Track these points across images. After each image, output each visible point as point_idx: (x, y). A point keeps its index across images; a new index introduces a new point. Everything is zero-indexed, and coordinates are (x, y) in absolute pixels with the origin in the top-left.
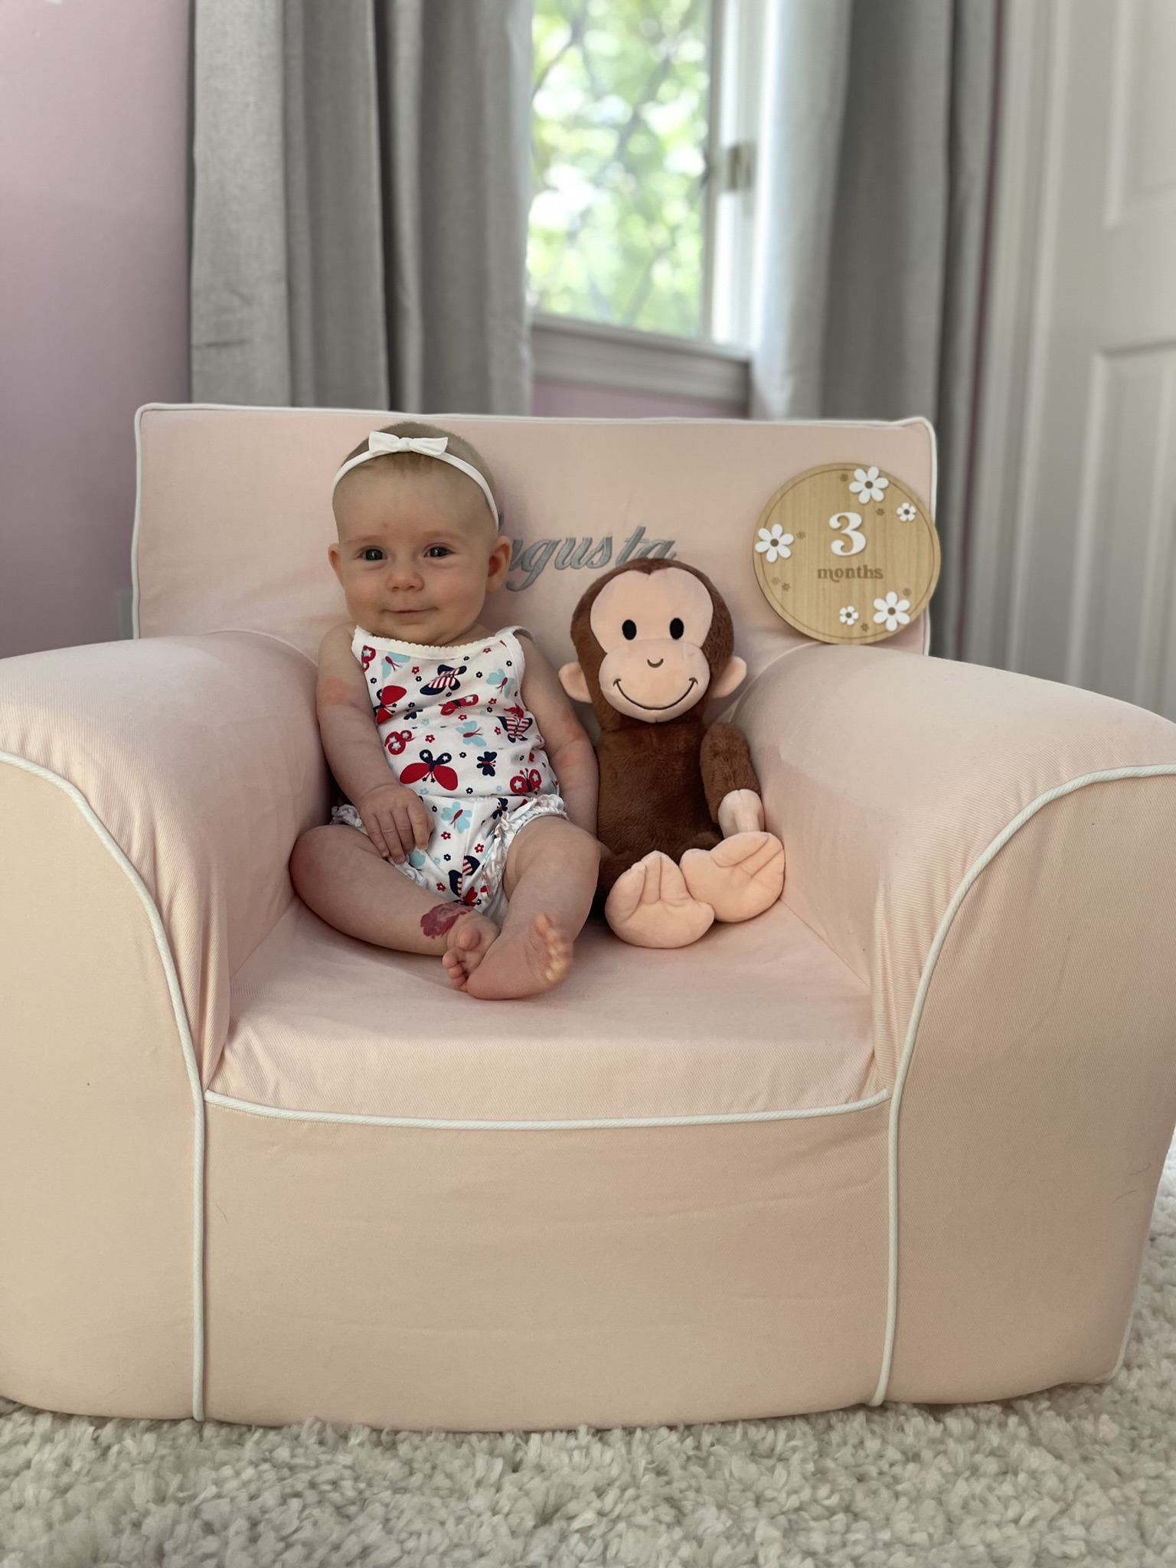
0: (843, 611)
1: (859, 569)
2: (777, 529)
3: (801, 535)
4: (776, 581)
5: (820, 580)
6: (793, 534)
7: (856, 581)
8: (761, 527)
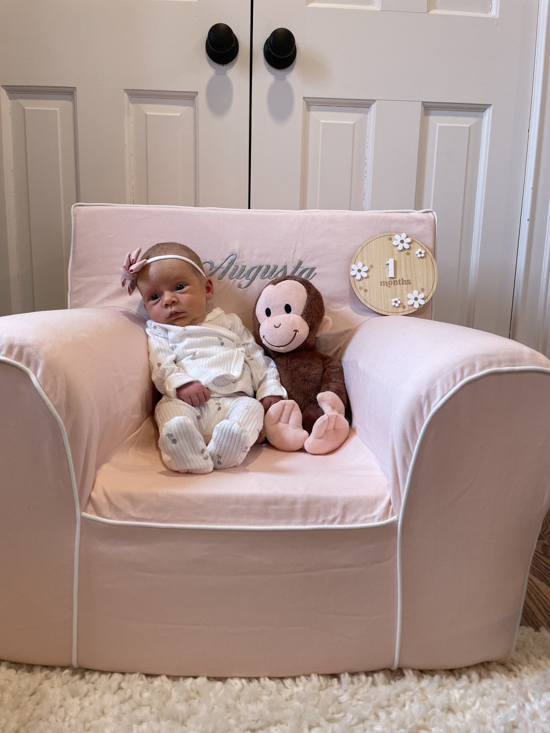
1: (399, 280)
2: (360, 265)
3: (371, 267)
4: (361, 288)
5: (382, 287)
6: (367, 266)
7: (398, 286)
8: (352, 264)
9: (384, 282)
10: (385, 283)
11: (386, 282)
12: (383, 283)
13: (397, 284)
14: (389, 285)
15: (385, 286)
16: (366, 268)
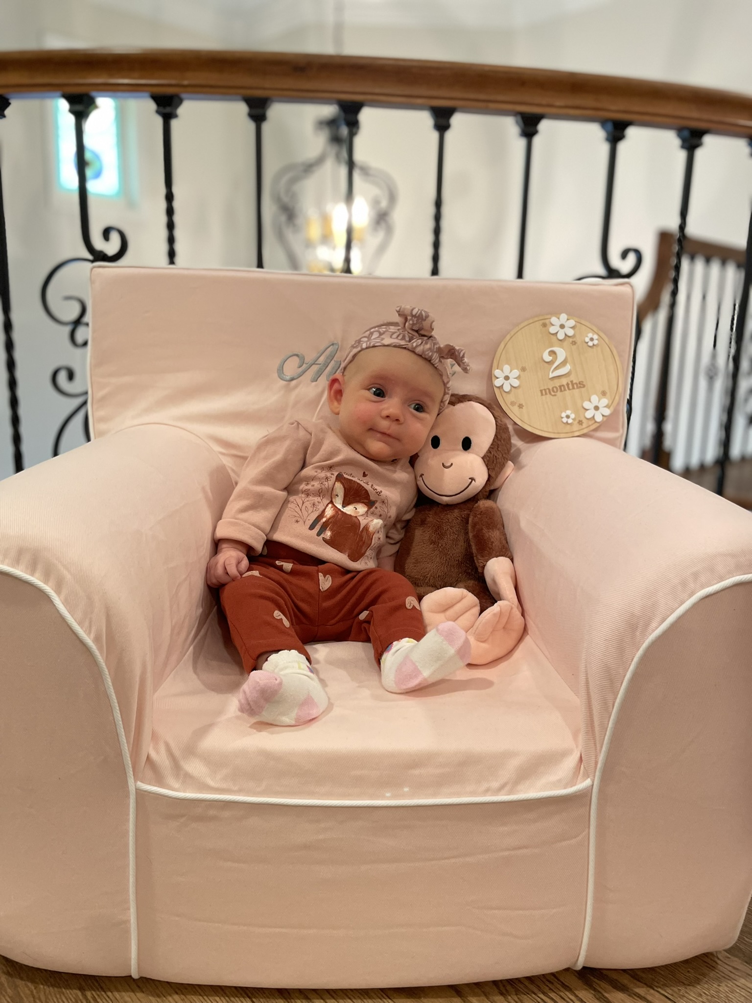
0: (564, 415)
1: (568, 384)
2: (507, 368)
3: (523, 369)
4: (513, 404)
5: (544, 397)
6: (517, 369)
7: (567, 393)
8: (495, 370)
9: (545, 390)
11: (549, 389)
13: (565, 390)
14: (553, 393)
15: (548, 395)
16: (516, 373)
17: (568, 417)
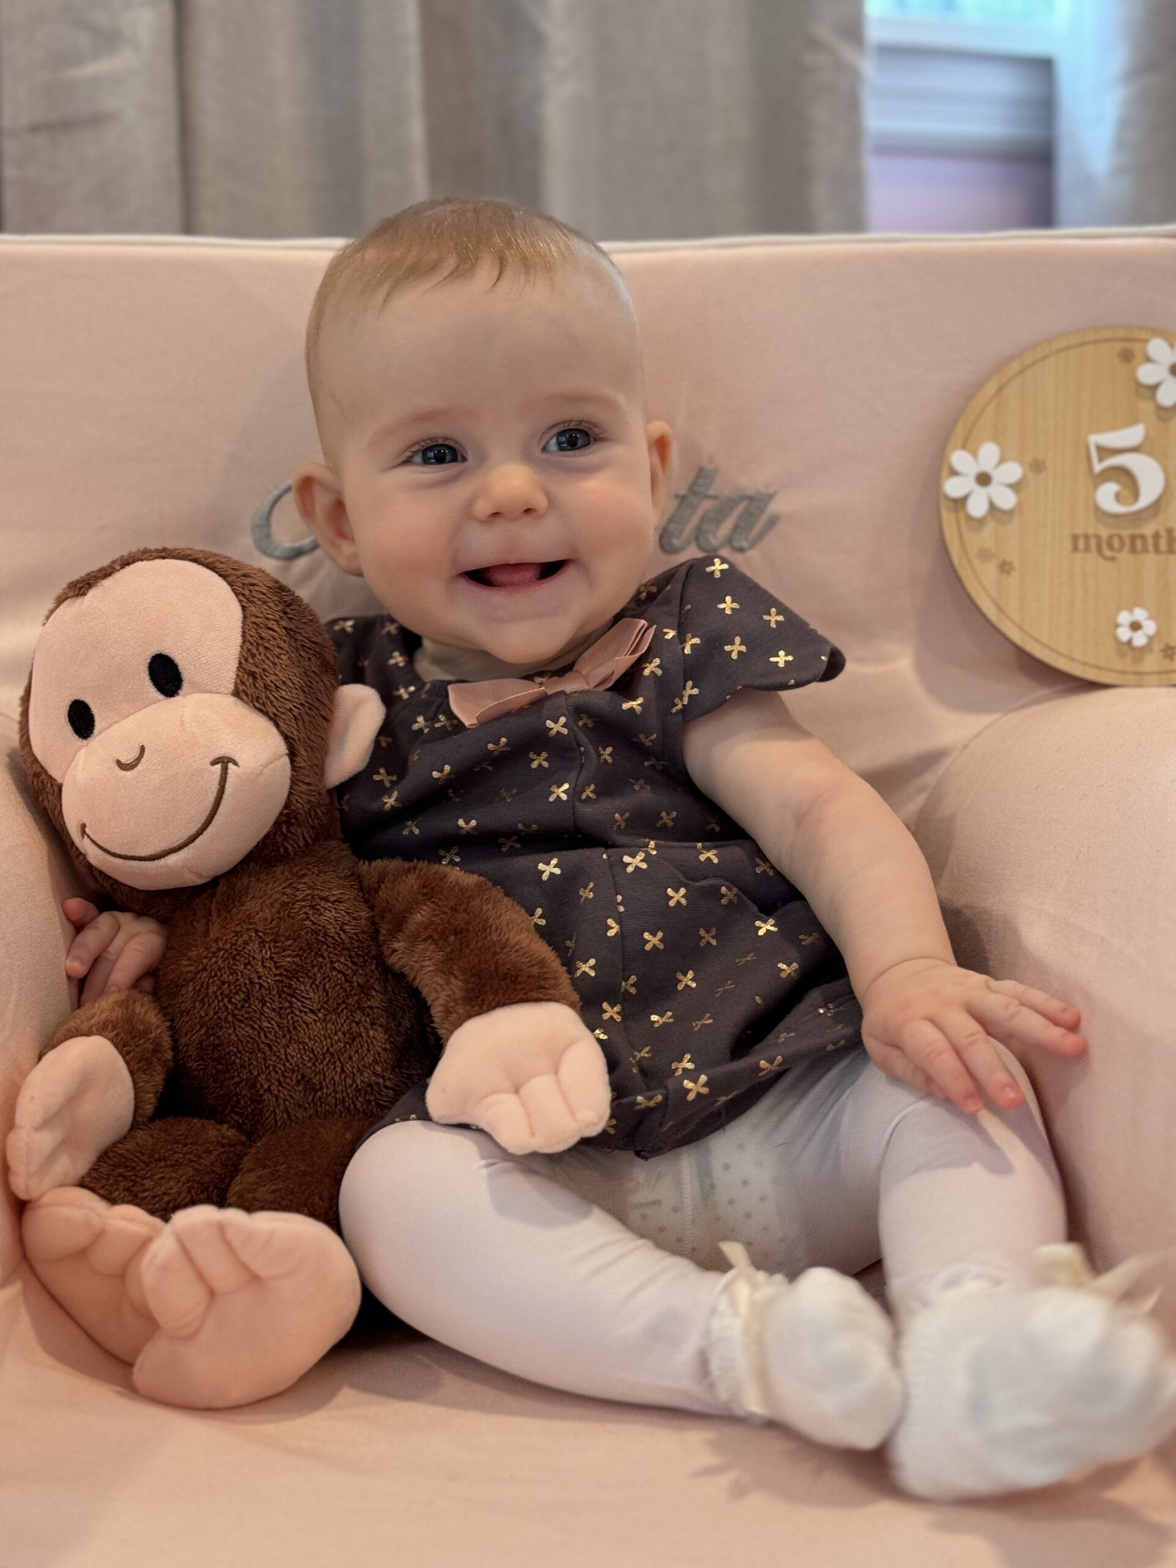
0: (1124, 618)
1: (1157, 536)
2: (989, 452)
3: (1037, 467)
4: (984, 555)
5: (1078, 557)
6: (1021, 462)
7: (1150, 559)
8: (955, 448)
9: (1087, 537)
10: (1093, 542)
11: (1098, 538)
12: (1081, 543)
13: (1145, 550)
14: (1107, 553)
15: (1093, 556)
16: (1013, 471)
17: (1135, 626)
